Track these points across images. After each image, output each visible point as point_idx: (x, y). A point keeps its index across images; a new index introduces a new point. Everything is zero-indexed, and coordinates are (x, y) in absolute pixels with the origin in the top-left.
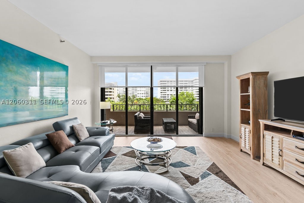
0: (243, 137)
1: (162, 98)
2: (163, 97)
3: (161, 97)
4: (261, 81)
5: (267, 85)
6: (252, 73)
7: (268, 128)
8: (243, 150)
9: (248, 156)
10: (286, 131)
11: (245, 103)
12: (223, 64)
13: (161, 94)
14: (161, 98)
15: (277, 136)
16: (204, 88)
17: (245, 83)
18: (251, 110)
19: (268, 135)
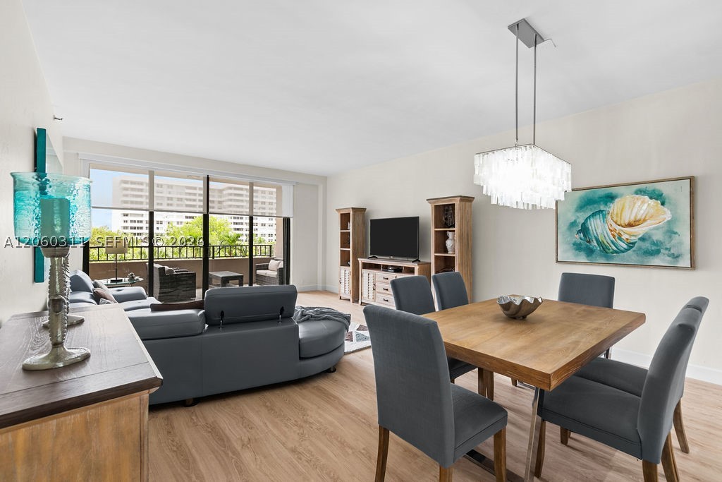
0: (343, 282)
1: (129, 231)
2: (131, 228)
3: (125, 228)
4: (360, 219)
5: (364, 223)
6: (352, 208)
7: (366, 266)
8: (343, 296)
9: (348, 302)
10: (377, 267)
11: (345, 241)
12: (317, 186)
13: (126, 218)
14: (126, 231)
15: (372, 272)
16: (291, 220)
17: (345, 218)
18: (351, 249)
19: (365, 272)
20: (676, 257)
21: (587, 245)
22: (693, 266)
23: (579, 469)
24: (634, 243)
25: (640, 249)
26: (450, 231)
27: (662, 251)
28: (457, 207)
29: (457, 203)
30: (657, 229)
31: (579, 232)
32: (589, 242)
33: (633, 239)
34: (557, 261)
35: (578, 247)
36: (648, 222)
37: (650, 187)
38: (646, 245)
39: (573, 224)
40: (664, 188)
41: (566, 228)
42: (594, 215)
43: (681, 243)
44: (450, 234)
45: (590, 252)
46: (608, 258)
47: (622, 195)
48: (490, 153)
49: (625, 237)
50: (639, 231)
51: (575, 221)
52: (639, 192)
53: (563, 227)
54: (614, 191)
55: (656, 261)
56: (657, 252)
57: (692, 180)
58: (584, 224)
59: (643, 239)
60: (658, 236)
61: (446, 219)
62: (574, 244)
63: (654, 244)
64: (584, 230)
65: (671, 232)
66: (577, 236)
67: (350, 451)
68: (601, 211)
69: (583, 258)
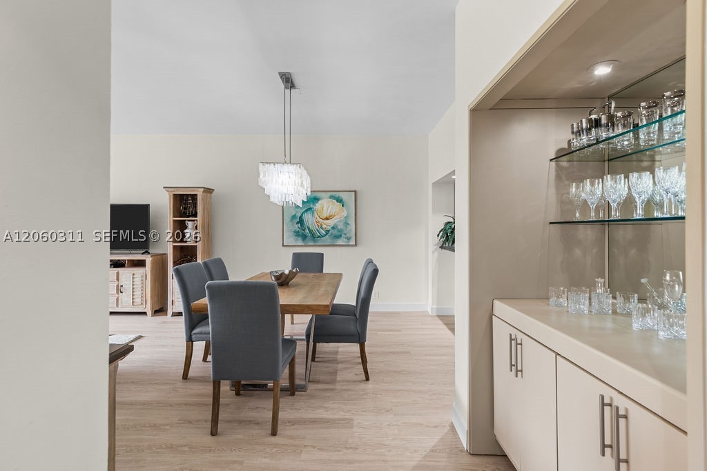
20: (349, 239)
21: (303, 233)
22: (356, 245)
23: (325, 369)
24: (329, 231)
25: (332, 234)
26: (189, 221)
27: (343, 235)
28: (199, 198)
29: (200, 193)
30: (340, 221)
31: (298, 223)
32: (304, 230)
33: (329, 228)
34: (283, 245)
35: (297, 234)
36: (336, 217)
37: (337, 194)
38: (335, 232)
39: (294, 217)
40: (344, 196)
41: (289, 220)
42: (306, 211)
43: (351, 230)
44: (190, 224)
45: (304, 237)
46: (315, 241)
47: (323, 199)
48: (272, 165)
49: (324, 226)
50: (331, 222)
51: (295, 215)
52: (331, 197)
53: (287, 219)
54: (318, 195)
55: (340, 242)
56: (340, 236)
57: (355, 192)
58: (301, 217)
59: (333, 228)
60: (341, 226)
61: (185, 208)
62: (294, 232)
63: (339, 231)
64: (301, 222)
65: (347, 224)
66: (296, 226)
67: (168, 427)
68: (311, 208)
69: (300, 242)
